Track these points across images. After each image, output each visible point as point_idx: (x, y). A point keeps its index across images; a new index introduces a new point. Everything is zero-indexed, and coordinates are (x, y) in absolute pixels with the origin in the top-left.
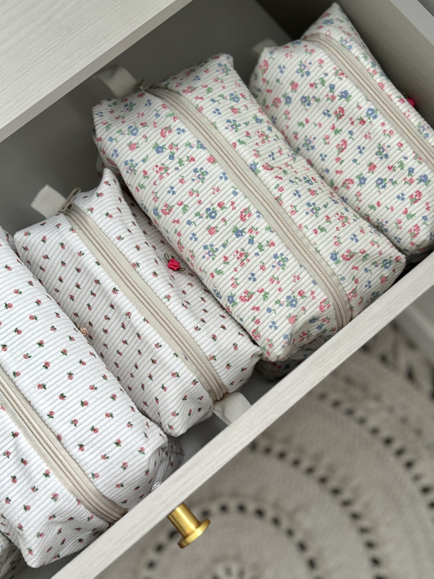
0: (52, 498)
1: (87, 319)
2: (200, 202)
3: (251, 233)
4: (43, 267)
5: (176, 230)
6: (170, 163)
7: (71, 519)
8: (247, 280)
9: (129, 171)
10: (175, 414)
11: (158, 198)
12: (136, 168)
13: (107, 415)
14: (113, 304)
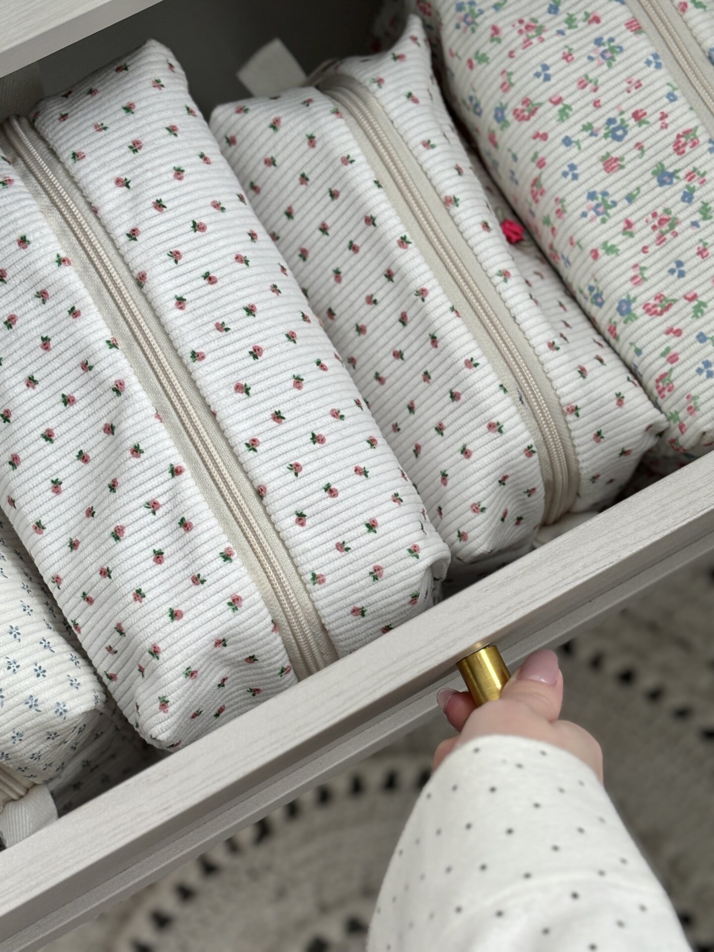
0: (230, 604)
1: (325, 301)
2: (597, 104)
3: (690, 180)
4: (258, 184)
5: (536, 154)
6: (549, 21)
7: (252, 659)
8: (665, 272)
9: (463, 25)
10: (477, 509)
11: (512, 85)
12: (478, 20)
13: (357, 470)
14: (393, 270)
